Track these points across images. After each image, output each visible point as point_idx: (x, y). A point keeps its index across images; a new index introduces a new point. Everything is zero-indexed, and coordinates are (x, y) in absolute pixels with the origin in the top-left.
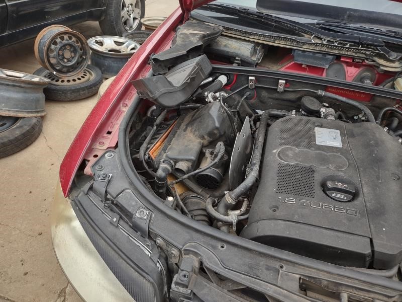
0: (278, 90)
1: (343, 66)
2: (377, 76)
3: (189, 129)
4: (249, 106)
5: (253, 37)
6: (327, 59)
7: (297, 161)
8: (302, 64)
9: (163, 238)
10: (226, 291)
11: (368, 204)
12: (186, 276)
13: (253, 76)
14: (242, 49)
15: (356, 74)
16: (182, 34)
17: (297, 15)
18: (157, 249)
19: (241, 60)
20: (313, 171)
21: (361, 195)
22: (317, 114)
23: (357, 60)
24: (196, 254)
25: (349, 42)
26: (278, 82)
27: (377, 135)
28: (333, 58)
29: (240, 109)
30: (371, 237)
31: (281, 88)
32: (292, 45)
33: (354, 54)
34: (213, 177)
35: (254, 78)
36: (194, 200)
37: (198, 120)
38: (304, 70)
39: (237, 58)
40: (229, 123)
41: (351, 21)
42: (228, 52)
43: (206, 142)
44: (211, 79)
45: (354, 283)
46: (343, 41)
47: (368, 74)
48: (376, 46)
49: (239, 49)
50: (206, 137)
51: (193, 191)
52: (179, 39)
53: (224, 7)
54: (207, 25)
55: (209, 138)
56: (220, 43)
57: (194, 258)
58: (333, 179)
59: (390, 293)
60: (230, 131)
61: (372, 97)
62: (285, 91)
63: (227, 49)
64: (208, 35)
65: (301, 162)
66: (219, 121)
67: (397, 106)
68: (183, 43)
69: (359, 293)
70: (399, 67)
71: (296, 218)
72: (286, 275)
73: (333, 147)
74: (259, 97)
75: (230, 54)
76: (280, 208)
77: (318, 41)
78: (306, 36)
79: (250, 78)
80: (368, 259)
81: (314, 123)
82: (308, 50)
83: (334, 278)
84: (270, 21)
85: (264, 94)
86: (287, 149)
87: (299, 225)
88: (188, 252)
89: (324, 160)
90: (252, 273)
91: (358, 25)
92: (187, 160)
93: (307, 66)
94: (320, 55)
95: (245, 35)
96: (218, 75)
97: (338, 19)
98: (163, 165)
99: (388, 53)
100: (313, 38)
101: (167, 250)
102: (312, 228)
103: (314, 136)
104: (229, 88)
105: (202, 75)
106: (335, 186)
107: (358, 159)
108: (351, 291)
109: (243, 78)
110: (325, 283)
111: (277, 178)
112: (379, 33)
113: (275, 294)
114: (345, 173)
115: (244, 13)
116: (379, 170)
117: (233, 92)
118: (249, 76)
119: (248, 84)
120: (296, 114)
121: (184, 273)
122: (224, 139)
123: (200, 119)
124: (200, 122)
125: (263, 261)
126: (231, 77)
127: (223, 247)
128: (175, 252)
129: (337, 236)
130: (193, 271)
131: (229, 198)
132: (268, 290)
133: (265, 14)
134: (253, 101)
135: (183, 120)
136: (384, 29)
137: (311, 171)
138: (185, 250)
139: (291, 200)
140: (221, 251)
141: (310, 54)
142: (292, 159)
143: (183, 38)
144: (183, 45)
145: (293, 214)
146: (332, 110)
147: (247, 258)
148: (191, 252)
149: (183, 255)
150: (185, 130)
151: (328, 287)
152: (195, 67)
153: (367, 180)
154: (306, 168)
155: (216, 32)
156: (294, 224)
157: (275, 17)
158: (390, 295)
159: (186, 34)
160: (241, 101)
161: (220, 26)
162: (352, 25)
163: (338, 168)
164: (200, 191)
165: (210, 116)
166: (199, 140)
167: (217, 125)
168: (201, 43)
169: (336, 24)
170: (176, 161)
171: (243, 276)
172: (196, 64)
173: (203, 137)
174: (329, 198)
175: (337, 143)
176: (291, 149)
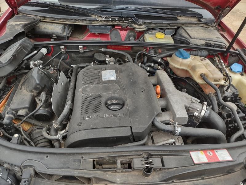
0: (80, 52)
1: (118, 31)
2: (137, 33)
3: (23, 87)
4: (67, 64)
5: (61, 21)
6: (108, 29)
7: (92, 93)
8: (95, 33)
9: (8, 164)
10: (54, 181)
11: (129, 108)
12: (27, 181)
13: (63, 46)
14: (55, 28)
15: (126, 34)
16: (10, 25)
17: (85, 4)
18: (6, 171)
19: (57, 36)
20: (101, 97)
21: (126, 104)
22: (104, 62)
23: (123, 27)
24: (31, 166)
25: (116, 17)
26: (79, 47)
27: (133, 69)
28: (111, 27)
29: (60, 67)
30: (131, 126)
31: (81, 50)
32: (86, 22)
33: (121, 24)
34: (44, 114)
35: (63, 47)
36: (37, 131)
37: (27, 81)
38: (97, 36)
39: (54, 35)
40: (47, 79)
41: (116, 4)
42: (47, 32)
43: (35, 94)
44: (36, 52)
45: (122, 154)
46: (113, 17)
47: (132, 33)
48: (131, 17)
49: (54, 29)
50: (33, 90)
51: (37, 126)
52: (8, 29)
53: (40, 3)
54: (29, 17)
55: (36, 91)
56: (41, 27)
57: (31, 169)
58: (111, 99)
59: (140, 153)
60: (50, 83)
61: (132, 48)
62: (84, 52)
63: (46, 30)
64: (29, 24)
65: (94, 93)
66: (38, 80)
67: (145, 50)
68: (11, 32)
69: (126, 158)
70: (145, 28)
71: (91, 127)
72: (85, 161)
73: (111, 80)
74: (71, 57)
75: (48, 33)
76: (83, 123)
77: (100, 19)
78: (93, 16)
79: (61, 47)
80: (131, 138)
81: (101, 69)
82: (96, 25)
83: (111, 154)
84: (70, 9)
85: (73, 55)
86: (86, 87)
87: (93, 130)
88: (25, 166)
89: (107, 89)
90: (65, 167)
91: (120, 6)
92: (24, 108)
93: (98, 34)
94: (103, 27)
95: (56, 20)
96: (40, 48)
97: (109, 4)
98: (7, 116)
99: (137, 21)
100: (97, 17)
101: (13, 169)
102: (100, 130)
103: (101, 76)
104: (51, 55)
105: (25, 51)
106: (112, 103)
107: (124, 84)
108: (121, 158)
109: (57, 48)
110: (108, 158)
111: (82, 105)
112: (131, 10)
113: (79, 175)
114: (117, 94)
115: (53, 6)
116: (134, 88)
117: (53, 57)
118: (60, 46)
119: (61, 51)
120: (94, 64)
121: (25, 180)
122: (46, 89)
123: (27, 80)
124: (28, 82)
125: (71, 158)
126: (50, 48)
127: (47, 157)
128: (17, 169)
129: (114, 131)
130: (31, 176)
131: (56, 124)
132: (75, 173)
133: (65, 5)
134: (68, 60)
135: (19, 83)
136: (134, 7)
137: (100, 97)
138: (23, 166)
139: (88, 117)
140: (46, 160)
141: (98, 27)
142: (89, 92)
143: (10, 28)
144: (11, 33)
145: (90, 125)
146: (112, 59)
147: (62, 159)
148: (27, 166)
149: (23, 169)
150: (21, 89)
151: (110, 160)
152: (18, 47)
153: (129, 95)
154: (97, 96)
155: (35, 20)
156: (90, 130)
157: (72, 7)
158: (140, 154)
159: (13, 25)
160: (60, 62)
161: (38, 16)
162: (117, 7)
163: (114, 92)
164: (41, 124)
165: (32, 77)
166: (30, 94)
167: (38, 82)
168: (23, 30)
169: (108, 7)
170: (17, 111)
171: (60, 170)
172: (19, 45)
173: (31, 91)
174: (110, 110)
175: (114, 78)
176: (89, 87)
